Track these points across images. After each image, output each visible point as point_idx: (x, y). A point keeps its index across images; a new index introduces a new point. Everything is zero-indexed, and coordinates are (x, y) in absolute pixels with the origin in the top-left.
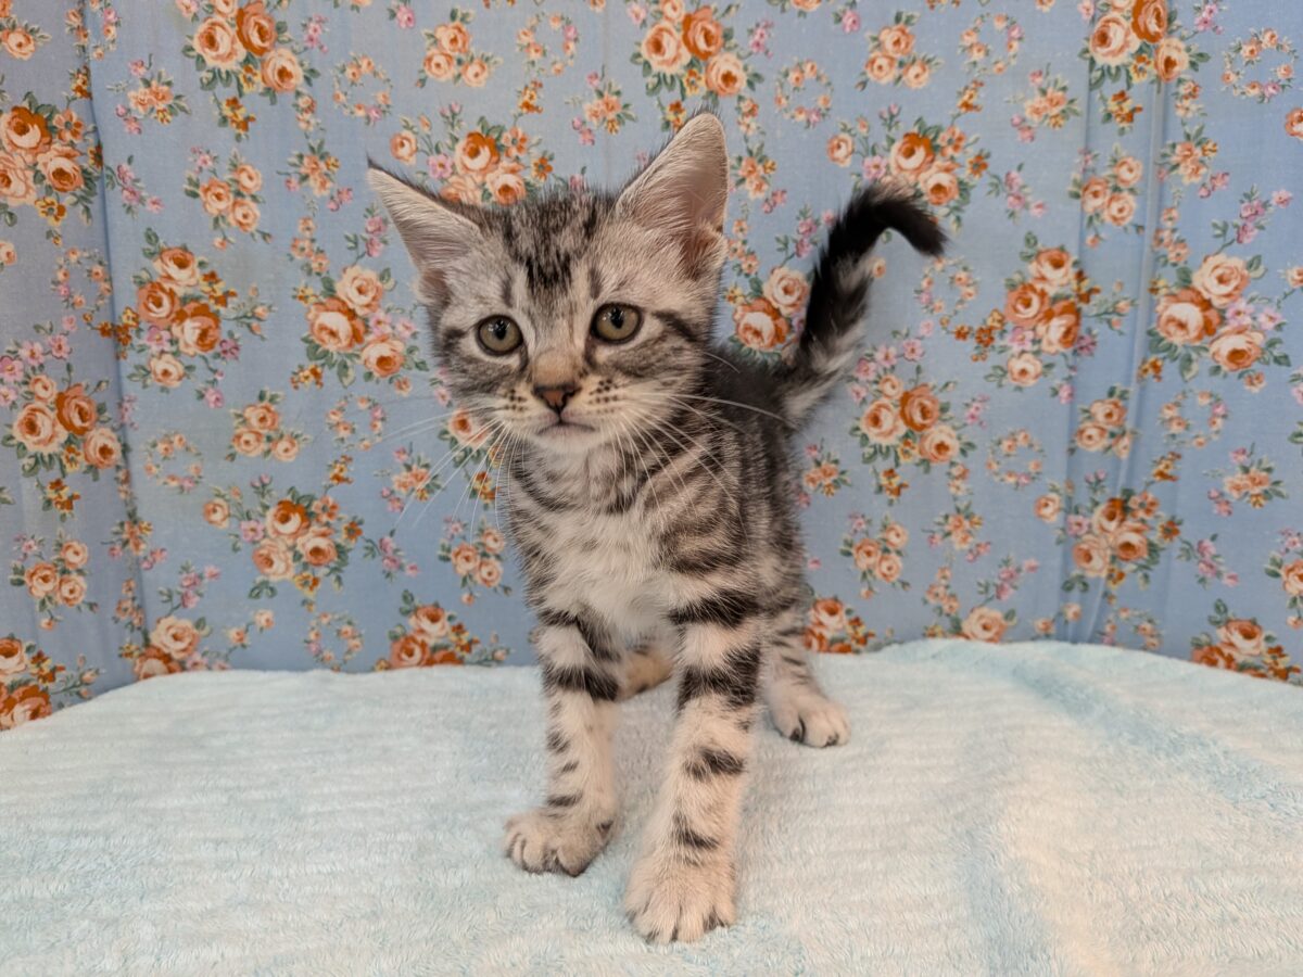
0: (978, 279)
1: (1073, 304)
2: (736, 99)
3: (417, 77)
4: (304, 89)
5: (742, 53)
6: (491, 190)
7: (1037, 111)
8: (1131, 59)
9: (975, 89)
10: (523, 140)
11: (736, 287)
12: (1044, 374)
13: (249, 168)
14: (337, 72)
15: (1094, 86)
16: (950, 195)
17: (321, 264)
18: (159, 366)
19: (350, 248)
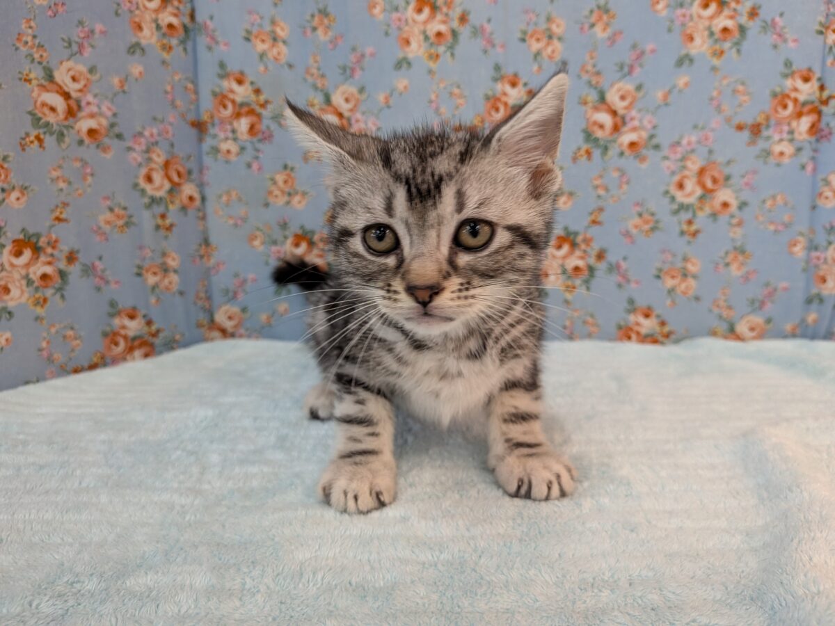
0: (751, 90)
1: (817, 107)
6: (430, 35)
10: (451, 3)
11: (587, 96)
12: (795, 155)
13: (282, 24)
16: (733, 34)
17: (323, 84)
18: (224, 146)
19: (341, 74)
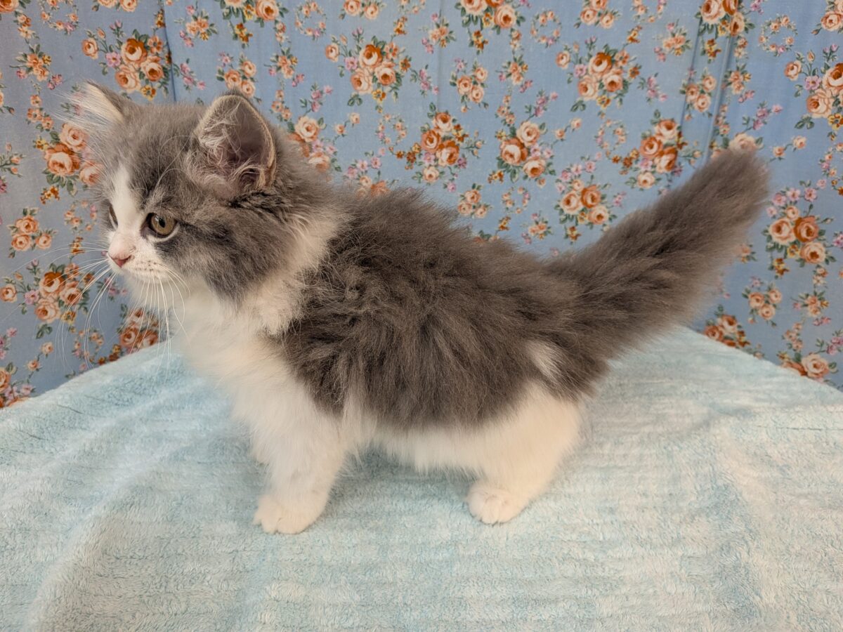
0: (627, 132)
1: (675, 149)
2: (509, 30)
3: (340, 13)
4: (279, 19)
5: (515, 5)
6: (377, 77)
7: (669, 45)
8: (719, 22)
9: (637, 31)
10: (396, 50)
11: (502, 131)
12: (655, 183)
13: (249, 63)
14: (297, 10)
15: (700, 33)
16: (618, 87)
17: (287, 115)
19: (303, 107)
